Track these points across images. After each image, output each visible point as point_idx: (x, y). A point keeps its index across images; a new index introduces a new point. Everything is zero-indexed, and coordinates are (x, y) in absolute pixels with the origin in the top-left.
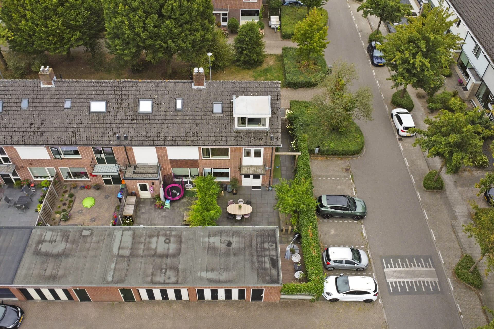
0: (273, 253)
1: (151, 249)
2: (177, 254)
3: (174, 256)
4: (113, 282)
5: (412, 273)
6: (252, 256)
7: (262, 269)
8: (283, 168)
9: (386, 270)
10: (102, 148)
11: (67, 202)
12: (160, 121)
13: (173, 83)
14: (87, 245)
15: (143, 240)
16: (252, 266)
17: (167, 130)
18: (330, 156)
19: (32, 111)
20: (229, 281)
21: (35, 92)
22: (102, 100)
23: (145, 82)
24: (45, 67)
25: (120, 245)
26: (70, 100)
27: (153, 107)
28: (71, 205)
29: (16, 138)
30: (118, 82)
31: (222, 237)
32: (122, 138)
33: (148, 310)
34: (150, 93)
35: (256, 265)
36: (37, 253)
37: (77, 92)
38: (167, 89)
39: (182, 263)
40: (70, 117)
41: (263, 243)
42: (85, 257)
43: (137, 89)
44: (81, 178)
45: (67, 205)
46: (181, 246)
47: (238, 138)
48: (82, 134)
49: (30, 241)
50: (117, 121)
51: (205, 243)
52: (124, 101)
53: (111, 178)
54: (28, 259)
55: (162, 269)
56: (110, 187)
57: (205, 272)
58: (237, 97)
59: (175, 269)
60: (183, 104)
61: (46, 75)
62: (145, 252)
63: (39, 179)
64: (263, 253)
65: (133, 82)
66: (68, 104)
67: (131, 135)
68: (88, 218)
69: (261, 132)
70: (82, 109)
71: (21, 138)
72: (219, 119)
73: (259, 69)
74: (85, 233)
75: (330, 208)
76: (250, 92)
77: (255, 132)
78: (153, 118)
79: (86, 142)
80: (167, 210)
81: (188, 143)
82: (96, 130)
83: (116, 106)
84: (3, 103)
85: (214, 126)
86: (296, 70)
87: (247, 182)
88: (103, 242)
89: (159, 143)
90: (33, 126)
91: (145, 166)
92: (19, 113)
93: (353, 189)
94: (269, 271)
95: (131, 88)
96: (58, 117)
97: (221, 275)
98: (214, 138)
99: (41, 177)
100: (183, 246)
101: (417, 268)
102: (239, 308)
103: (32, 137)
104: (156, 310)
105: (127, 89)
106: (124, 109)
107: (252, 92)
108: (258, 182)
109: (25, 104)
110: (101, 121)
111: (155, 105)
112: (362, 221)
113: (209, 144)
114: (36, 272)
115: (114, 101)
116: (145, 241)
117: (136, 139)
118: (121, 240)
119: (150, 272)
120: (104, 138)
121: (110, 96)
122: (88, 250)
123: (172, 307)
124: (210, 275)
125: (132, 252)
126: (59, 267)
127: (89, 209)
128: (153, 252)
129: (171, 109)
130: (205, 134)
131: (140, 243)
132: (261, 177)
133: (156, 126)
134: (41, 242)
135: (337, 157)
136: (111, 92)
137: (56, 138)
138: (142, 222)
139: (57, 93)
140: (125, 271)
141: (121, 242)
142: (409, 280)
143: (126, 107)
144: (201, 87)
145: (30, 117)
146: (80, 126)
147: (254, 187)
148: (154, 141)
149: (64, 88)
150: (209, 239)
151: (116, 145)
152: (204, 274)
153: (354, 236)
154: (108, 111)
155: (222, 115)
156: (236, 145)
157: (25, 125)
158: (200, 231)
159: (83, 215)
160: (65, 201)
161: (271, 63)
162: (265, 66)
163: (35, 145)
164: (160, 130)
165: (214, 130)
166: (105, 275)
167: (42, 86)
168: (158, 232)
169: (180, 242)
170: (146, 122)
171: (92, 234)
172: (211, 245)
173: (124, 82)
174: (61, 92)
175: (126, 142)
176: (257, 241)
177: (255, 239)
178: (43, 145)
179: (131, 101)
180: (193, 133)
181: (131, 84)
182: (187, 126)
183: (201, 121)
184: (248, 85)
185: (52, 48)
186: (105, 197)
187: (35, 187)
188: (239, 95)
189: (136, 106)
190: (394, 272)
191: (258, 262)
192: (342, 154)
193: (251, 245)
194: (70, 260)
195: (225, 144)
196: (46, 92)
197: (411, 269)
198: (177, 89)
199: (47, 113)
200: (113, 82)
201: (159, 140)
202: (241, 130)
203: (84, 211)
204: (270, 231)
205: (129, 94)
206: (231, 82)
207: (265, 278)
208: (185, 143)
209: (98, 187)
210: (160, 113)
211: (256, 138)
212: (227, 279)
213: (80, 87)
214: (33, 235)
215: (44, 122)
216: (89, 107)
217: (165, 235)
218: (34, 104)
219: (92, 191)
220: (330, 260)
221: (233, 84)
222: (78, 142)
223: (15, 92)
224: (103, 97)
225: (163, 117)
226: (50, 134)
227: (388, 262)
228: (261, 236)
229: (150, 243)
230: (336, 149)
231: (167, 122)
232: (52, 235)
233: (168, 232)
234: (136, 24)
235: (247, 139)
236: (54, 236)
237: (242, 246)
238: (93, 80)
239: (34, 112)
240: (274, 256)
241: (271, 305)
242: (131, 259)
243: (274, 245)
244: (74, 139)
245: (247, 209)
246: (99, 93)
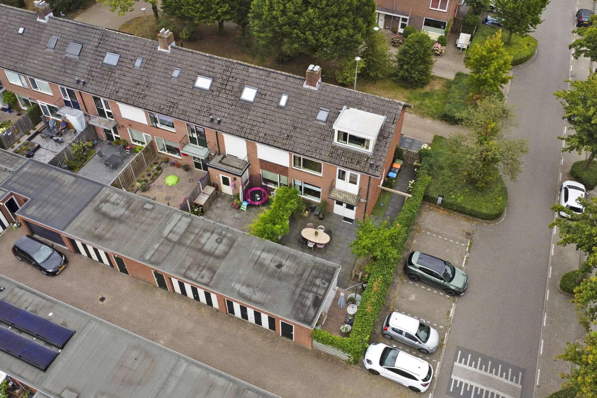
0: (321, 292)
1: (200, 243)
2: (221, 257)
3: (218, 257)
4: (149, 261)
5: (489, 382)
6: (297, 286)
7: (301, 304)
8: (389, 208)
9: (457, 364)
10: (196, 126)
11: (152, 174)
12: (258, 114)
13: (285, 76)
14: (144, 218)
15: (196, 231)
16: (291, 297)
17: (262, 125)
18: (455, 213)
19: (142, 71)
20: (260, 303)
21: (151, 53)
22: (209, 77)
23: (257, 68)
24: (166, 30)
25: (173, 228)
26: (180, 69)
27: (256, 97)
28: (155, 178)
29: (120, 95)
30: (231, 62)
31: (276, 256)
32: (216, 122)
33: (177, 304)
34: (258, 81)
35: (296, 297)
36: (98, 210)
37: (188, 63)
38: (277, 81)
39: (222, 267)
40: (174, 87)
41: (316, 277)
42: (136, 229)
43: (247, 74)
44: (174, 154)
45: (151, 177)
46: (229, 250)
47: (334, 155)
48: (180, 107)
49: (96, 198)
50: (216, 102)
51: (256, 255)
52: (230, 83)
53: (201, 163)
54: (87, 213)
55: (200, 266)
56: (199, 172)
57: (240, 285)
58: (348, 108)
59: (213, 270)
60: (288, 101)
61: (164, 38)
62: (193, 243)
63: (137, 144)
64: (310, 288)
65: (245, 65)
66: (176, 73)
67: (225, 121)
68: (165, 195)
69: (361, 155)
70: (187, 81)
71: (125, 96)
72: (320, 127)
73: (419, 91)
74: (148, 206)
75: (419, 269)
76: (365, 106)
77: (355, 153)
78: (253, 108)
79: (181, 116)
80: (242, 212)
81: (279, 145)
82: (194, 106)
83: (220, 86)
84: (120, 57)
85: (312, 134)
86: (461, 102)
87: (340, 210)
88: (159, 220)
89: (250, 136)
90: (138, 87)
91: (235, 159)
92: (131, 70)
93: (465, 259)
94: (307, 309)
95: (241, 72)
96: (163, 83)
97: (255, 294)
98: (308, 148)
99: (139, 142)
100: (232, 251)
101: (498, 377)
103: (135, 98)
104: (183, 307)
105: (237, 71)
106: (227, 92)
107: (367, 107)
108: (351, 214)
109: (138, 63)
110: (201, 99)
111: (259, 95)
112: (457, 299)
113: (301, 153)
114: (88, 227)
115: (220, 81)
116: (198, 232)
117: (228, 126)
118: (176, 224)
119: (187, 264)
120: (199, 117)
121: (218, 74)
122: (142, 223)
123: (200, 310)
124: (244, 290)
125: (180, 239)
126: (109, 230)
127: (170, 187)
128: (200, 246)
129: (274, 104)
130: (299, 140)
131: (192, 233)
132: (355, 208)
133: (253, 118)
134: (106, 201)
135: (463, 215)
136: (220, 71)
137: (155, 105)
138: (213, 216)
139: (170, 59)
140: (165, 255)
141: (175, 226)
142: (480, 387)
143: (230, 90)
144: (312, 88)
145: (139, 77)
146: (180, 98)
147: (346, 219)
148: (245, 133)
149: (178, 56)
150: (261, 253)
151: (208, 127)
152: (238, 287)
153: (438, 311)
154: (211, 90)
155: (325, 124)
156: (329, 162)
157: (132, 84)
158: (257, 242)
159: (161, 191)
160: (151, 172)
161: (437, 87)
162: (427, 89)
163: (135, 106)
164: (255, 123)
165: (311, 138)
166: (145, 252)
167: (159, 49)
168: (215, 229)
169: (231, 246)
170: (244, 111)
171: (153, 208)
172: (260, 260)
173: (236, 63)
174: (174, 60)
175: (217, 127)
176: (310, 273)
177: (310, 270)
178: (142, 108)
179: (236, 85)
180: (288, 136)
181: (242, 67)
182: (283, 126)
183: (300, 125)
184: (365, 99)
185: (197, 16)
186: (190, 181)
187: (130, 150)
188: (352, 107)
189: (240, 91)
190: (466, 370)
191: (300, 295)
192: (470, 214)
193: (302, 275)
194: (122, 227)
195: (318, 157)
196: (160, 56)
197: (490, 375)
198: (286, 83)
199: (156, 77)
200: (226, 61)
201: (251, 134)
202: (340, 147)
203: (164, 187)
204: (331, 268)
205: (237, 77)
206: (347, 90)
207: (299, 315)
208: (276, 145)
209: (187, 168)
210: (261, 105)
211: (354, 161)
212: (259, 301)
213: (192, 59)
214: (101, 192)
215: (149, 85)
216: (194, 81)
217: (220, 234)
218: (146, 66)
219: (180, 171)
220: (388, 325)
221: (349, 93)
222: (174, 115)
223: (133, 49)
224: (211, 74)
225: (263, 111)
226: (151, 99)
227: (464, 356)
228: (318, 269)
229: (201, 236)
230: (463, 205)
231: (265, 116)
232: (117, 198)
233: (224, 232)
234: (275, 6)
235: (343, 159)
236: (119, 199)
237: (292, 272)
238: (208, 55)
239: (143, 73)
240: (321, 295)
241: (300, 348)
242: (176, 246)
243: (327, 284)
244: (171, 110)
245: (324, 238)
246: (209, 68)
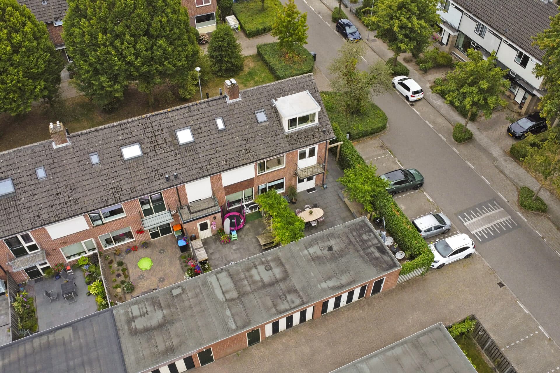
0: (375, 241)
1: (257, 282)
2: (286, 277)
3: (284, 279)
4: (238, 328)
5: (489, 219)
6: (358, 251)
7: (374, 259)
9: (465, 224)
10: (150, 196)
11: (121, 272)
12: (207, 148)
13: (206, 104)
14: (187, 303)
15: (242, 275)
16: (364, 260)
17: (217, 155)
18: (361, 139)
19: (53, 179)
20: (351, 282)
21: (49, 156)
22: (133, 143)
23: (174, 110)
25: (222, 289)
26: (96, 153)
27: (193, 135)
28: (127, 274)
29: (45, 216)
30: (145, 118)
31: (320, 245)
32: (172, 178)
34: (184, 120)
35: (366, 258)
36: (135, 332)
37: (100, 142)
38: (201, 111)
39: (296, 281)
40: (103, 173)
41: (360, 236)
42: (193, 316)
43: (169, 120)
44: (123, 241)
45: (123, 276)
46: (284, 268)
47: (292, 142)
48: (124, 187)
49: (118, 324)
50: (159, 162)
51: (307, 255)
52: (159, 137)
53: (159, 230)
54: (127, 342)
55: (280, 296)
57: (324, 283)
58: (276, 100)
59: (293, 291)
60: (224, 122)
62: (252, 286)
63: (73, 259)
64: (366, 245)
65: (161, 113)
66: (95, 159)
67: (181, 172)
68: (155, 280)
69: (312, 129)
70: (114, 159)
71: (52, 214)
72: (266, 127)
73: (242, 74)
74: (175, 292)
75: (394, 185)
76: (287, 91)
77: (306, 131)
78: (197, 146)
79: (132, 195)
80: (235, 242)
81: (244, 161)
82: (139, 178)
83: (152, 145)
84: (13, 180)
85: (264, 136)
86: (284, 65)
87: (302, 187)
88: (202, 293)
89: (214, 171)
90: (61, 196)
91: (199, 203)
92: (38, 186)
93: (398, 163)
94: (381, 259)
95: (162, 121)
96: (88, 177)
97: (341, 279)
98: (269, 149)
100: (287, 267)
101: (489, 213)
102: (363, 306)
103: (66, 209)
104: (285, 342)
105: (157, 123)
106: (162, 146)
109: (41, 173)
110: (141, 167)
111: (195, 131)
112: (422, 189)
113: (267, 157)
115: (147, 140)
116: (245, 276)
117: (187, 174)
118: (220, 284)
119: (269, 303)
120: (151, 185)
121: (141, 136)
122: (191, 307)
123: (299, 332)
124: (331, 283)
125: (239, 292)
126: (170, 337)
127: (150, 270)
128: (260, 284)
129: (214, 132)
130: (258, 148)
131: (241, 280)
132: (315, 177)
133: (204, 154)
134: (131, 320)
135: (367, 137)
136: (140, 132)
137: (95, 201)
139: (77, 149)
140: (244, 312)
141: (221, 286)
142: (489, 225)
143: (164, 143)
144: (236, 100)
145: (53, 186)
146: (118, 179)
147: (309, 191)
148: (207, 170)
149: (83, 142)
150: (308, 251)
151: (168, 188)
152: (324, 285)
153: (423, 204)
154: (145, 154)
155: (268, 123)
156: (293, 150)
157: (52, 198)
158: (294, 246)
159: (147, 279)
160: (117, 273)
161: (250, 65)
162: (246, 70)
163: (71, 217)
164: (210, 157)
165: (266, 140)
166: (226, 324)
167: (55, 146)
168: (253, 262)
169: (282, 264)
170: (191, 153)
171: (184, 290)
172: (314, 256)
173: (151, 116)
174: (82, 148)
175: (177, 182)
176: (354, 236)
177: (351, 234)
178: (82, 213)
179: (167, 135)
180: (246, 150)
181: (159, 117)
182: (236, 145)
183: (249, 136)
184: (283, 85)
186: (160, 252)
187: (72, 269)
188: (278, 97)
189: (174, 138)
190: (473, 223)
191: (367, 254)
192: (372, 134)
193: (351, 242)
194: (178, 325)
195: (281, 151)
196: (62, 153)
197: (485, 215)
198: (212, 108)
199: (74, 176)
200: (139, 120)
201: (213, 168)
202: (292, 133)
203: (146, 274)
204: (361, 223)
205: (161, 128)
206: (265, 86)
207: (383, 267)
208: (241, 163)
209: (145, 245)
210: (203, 139)
211: (309, 137)
212: (349, 281)
213: (102, 136)
214: (116, 317)
215: (73, 187)
216: (121, 155)
217: (263, 263)
218: (54, 171)
219: (141, 251)
220: (420, 231)
221: (268, 88)
222: (123, 198)
223: (23, 164)
224: (134, 139)
225: (208, 143)
226: (86, 199)
227: (463, 217)
228: (354, 230)
229: (251, 276)
230: (365, 130)
231: (214, 146)
232: (139, 309)
233: (263, 259)
235: (301, 141)
236: (142, 308)
237: (343, 245)
238: (115, 124)
239: (56, 180)
240: (377, 244)
241: (390, 293)
242: (242, 299)
243: (371, 234)
244: (117, 195)
245: (318, 213)
246: (126, 136)
